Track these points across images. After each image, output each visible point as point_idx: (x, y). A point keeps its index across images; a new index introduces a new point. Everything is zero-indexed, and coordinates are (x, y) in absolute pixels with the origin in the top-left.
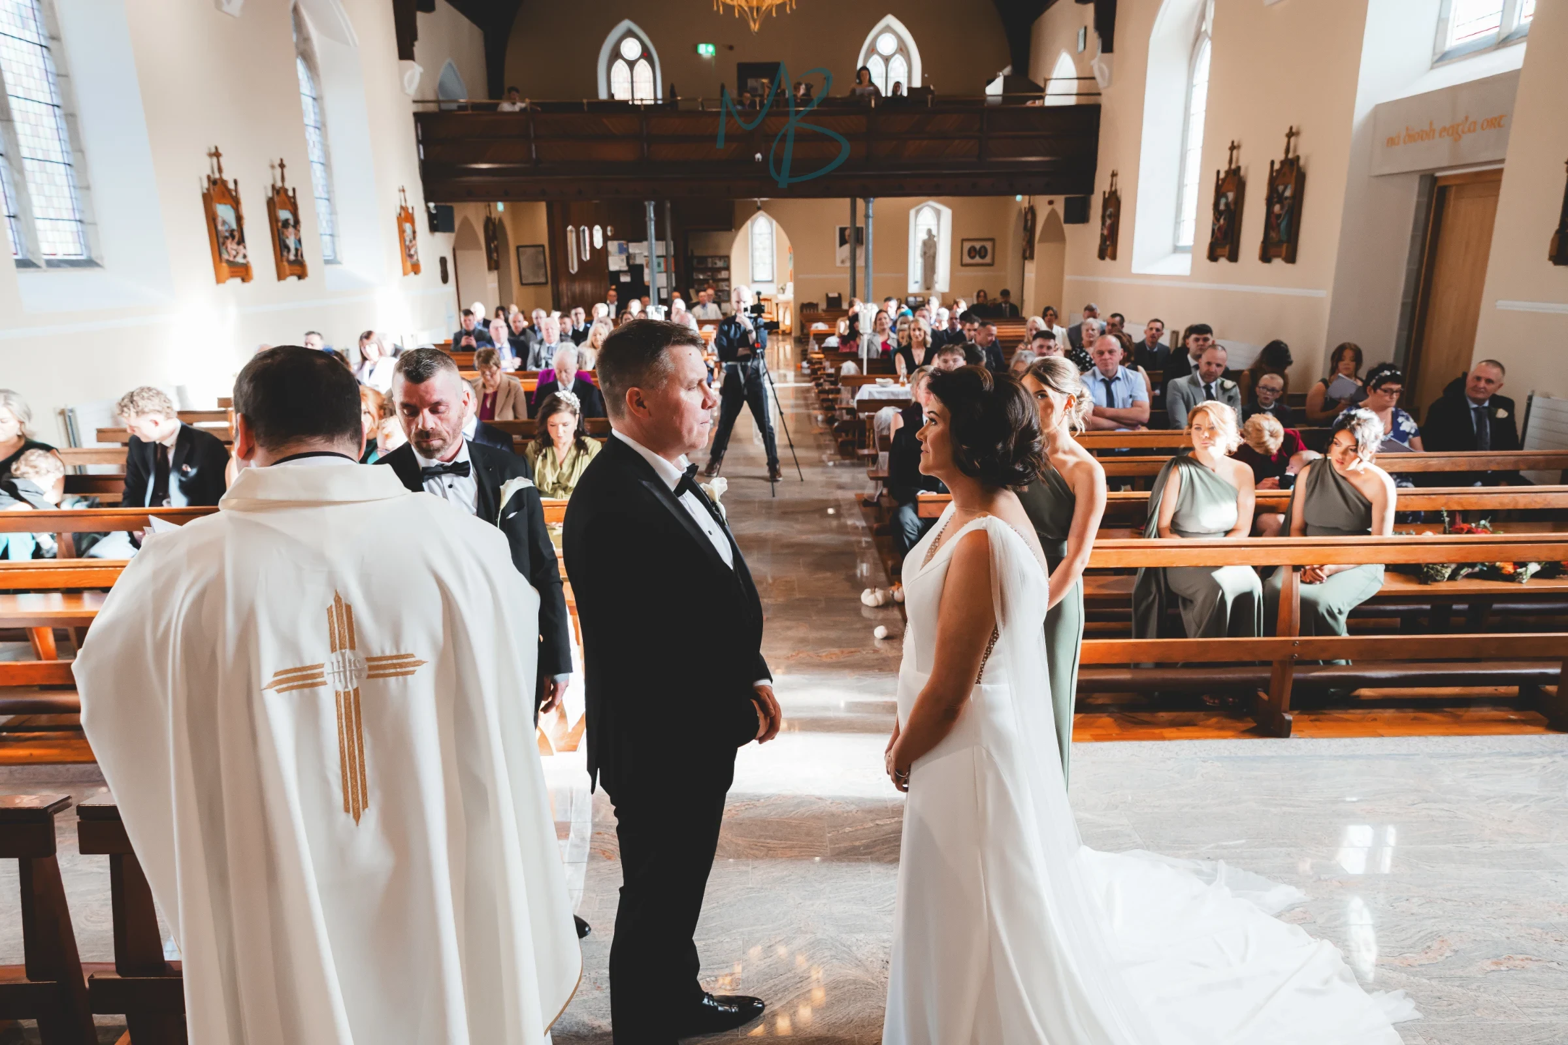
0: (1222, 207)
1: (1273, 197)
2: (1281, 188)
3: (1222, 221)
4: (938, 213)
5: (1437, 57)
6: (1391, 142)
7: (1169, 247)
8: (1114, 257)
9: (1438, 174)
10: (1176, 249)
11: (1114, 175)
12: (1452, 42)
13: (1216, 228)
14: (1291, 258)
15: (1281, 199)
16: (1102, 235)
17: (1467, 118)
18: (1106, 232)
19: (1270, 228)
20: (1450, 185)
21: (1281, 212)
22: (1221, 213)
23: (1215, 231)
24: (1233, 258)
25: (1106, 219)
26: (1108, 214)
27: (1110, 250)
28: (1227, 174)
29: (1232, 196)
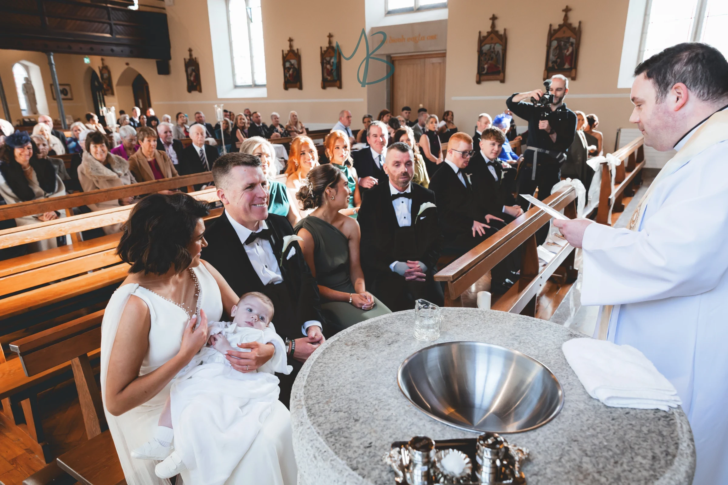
0: (288, 65)
1: (324, 62)
2: (328, 59)
3: (291, 72)
4: (27, 68)
5: (387, 12)
7: (232, 86)
8: (200, 91)
9: (392, 56)
11: (190, 50)
12: (391, 8)
13: (288, 75)
14: (340, 87)
15: (329, 62)
16: (188, 80)
17: (420, 35)
18: (192, 79)
19: (325, 75)
20: (395, 60)
21: (332, 68)
22: (289, 69)
23: (287, 76)
24: (301, 88)
25: (189, 71)
26: (190, 70)
27: (198, 87)
28: (289, 51)
29: (293, 61)
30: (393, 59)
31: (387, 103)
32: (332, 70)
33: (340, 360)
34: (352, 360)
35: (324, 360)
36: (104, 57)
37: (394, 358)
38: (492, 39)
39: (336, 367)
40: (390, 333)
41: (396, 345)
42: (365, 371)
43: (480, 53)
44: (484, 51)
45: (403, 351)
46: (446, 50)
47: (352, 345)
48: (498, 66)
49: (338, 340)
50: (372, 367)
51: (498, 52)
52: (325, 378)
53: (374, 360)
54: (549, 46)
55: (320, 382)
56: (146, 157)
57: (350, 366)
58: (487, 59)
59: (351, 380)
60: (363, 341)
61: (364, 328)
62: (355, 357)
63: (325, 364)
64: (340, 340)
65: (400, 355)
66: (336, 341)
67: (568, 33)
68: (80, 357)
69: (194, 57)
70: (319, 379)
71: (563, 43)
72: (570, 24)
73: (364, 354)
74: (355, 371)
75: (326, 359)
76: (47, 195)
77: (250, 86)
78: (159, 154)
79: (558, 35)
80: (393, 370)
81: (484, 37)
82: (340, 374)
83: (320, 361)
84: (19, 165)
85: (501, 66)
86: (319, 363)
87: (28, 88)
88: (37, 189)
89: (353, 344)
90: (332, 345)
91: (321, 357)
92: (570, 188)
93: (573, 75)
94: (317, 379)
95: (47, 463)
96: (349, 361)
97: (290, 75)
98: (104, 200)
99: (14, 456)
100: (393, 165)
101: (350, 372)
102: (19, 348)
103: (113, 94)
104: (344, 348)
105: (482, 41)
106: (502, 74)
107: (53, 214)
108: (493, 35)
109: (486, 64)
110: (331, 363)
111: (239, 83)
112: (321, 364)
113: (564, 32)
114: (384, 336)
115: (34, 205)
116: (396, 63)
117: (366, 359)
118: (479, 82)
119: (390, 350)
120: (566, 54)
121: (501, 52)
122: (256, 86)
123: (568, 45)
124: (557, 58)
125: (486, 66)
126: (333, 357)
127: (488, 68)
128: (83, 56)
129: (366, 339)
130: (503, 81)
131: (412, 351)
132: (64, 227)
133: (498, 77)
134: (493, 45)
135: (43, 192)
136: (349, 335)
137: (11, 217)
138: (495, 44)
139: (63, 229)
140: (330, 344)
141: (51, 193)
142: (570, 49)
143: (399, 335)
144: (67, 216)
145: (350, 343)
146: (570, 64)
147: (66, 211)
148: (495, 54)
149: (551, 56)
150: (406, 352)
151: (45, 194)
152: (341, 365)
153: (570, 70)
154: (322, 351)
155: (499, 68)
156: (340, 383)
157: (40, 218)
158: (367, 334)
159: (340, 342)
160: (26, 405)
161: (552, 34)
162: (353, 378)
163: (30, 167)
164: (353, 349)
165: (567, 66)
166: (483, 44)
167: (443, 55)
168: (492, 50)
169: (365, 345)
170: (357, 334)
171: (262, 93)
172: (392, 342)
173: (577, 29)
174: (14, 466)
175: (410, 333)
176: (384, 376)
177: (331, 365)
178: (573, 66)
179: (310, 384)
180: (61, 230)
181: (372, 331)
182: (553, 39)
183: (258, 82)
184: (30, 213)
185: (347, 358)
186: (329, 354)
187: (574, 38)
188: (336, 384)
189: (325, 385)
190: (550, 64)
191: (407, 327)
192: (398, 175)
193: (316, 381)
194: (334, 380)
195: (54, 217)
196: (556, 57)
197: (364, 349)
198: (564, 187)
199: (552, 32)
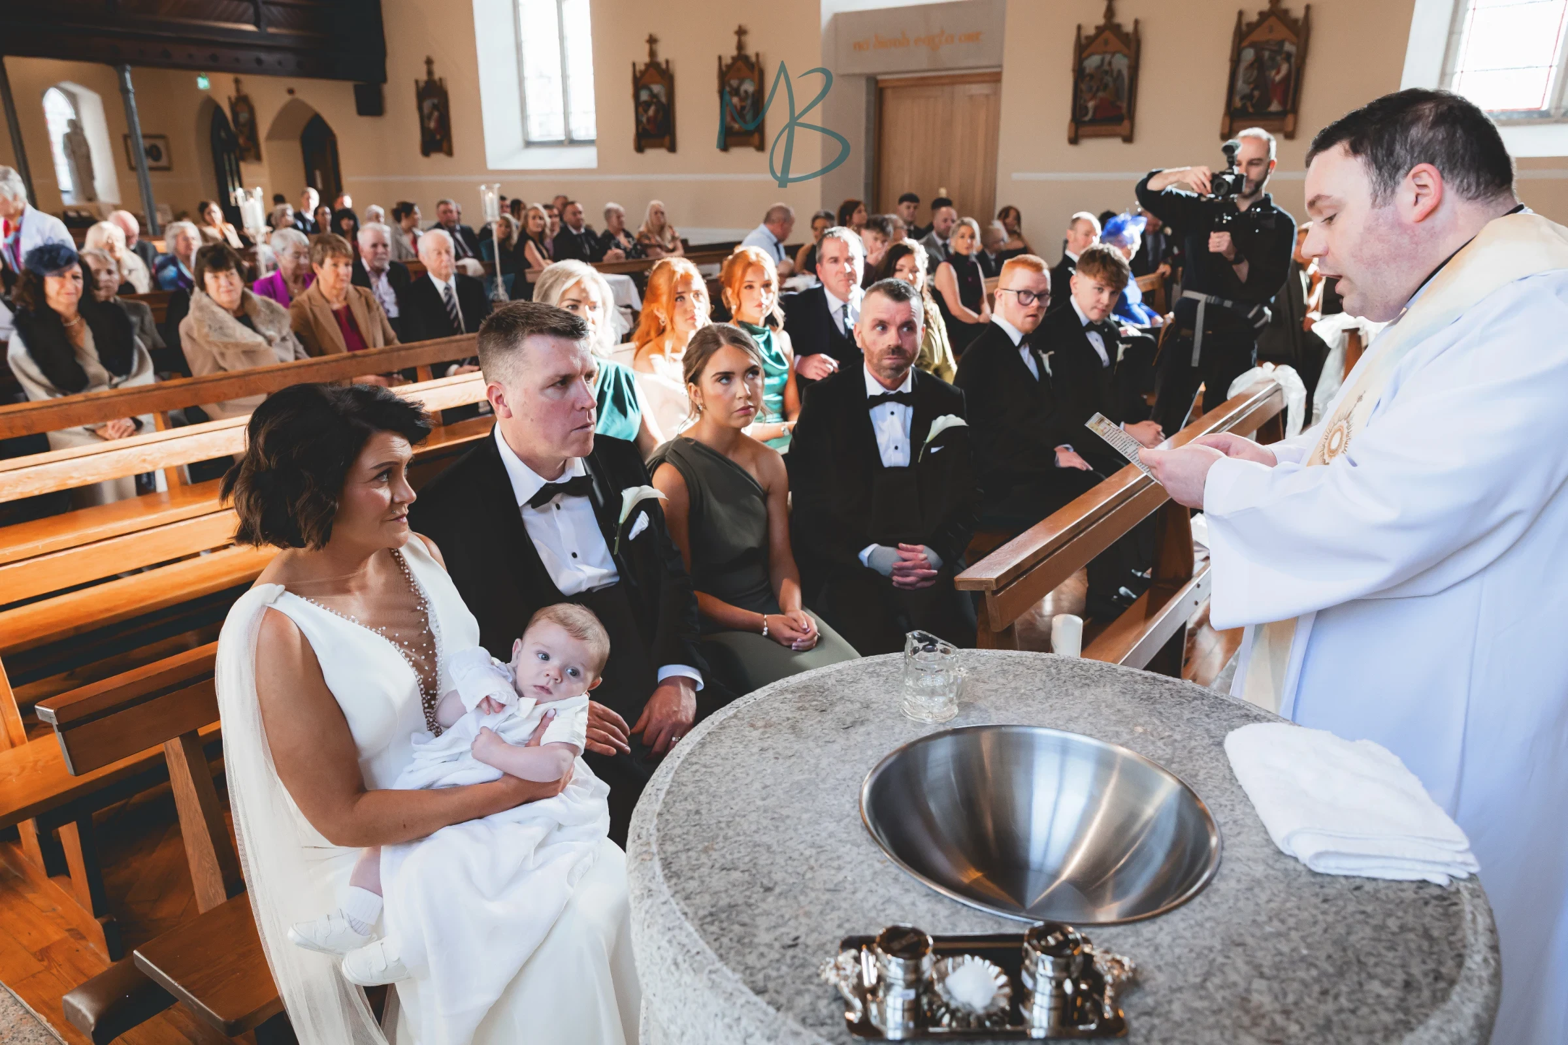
0: (644, 96)
2: (734, 83)
3: (651, 112)
4: (73, 99)
6: (858, 46)
7: (519, 141)
8: (450, 153)
9: (879, 77)
10: (529, 144)
11: (429, 62)
13: (644, 119)
14: (761, 147)
15: (736, 92)
16: (424, 128)
17: (942, 32)
18: (432, 125)
19: (728, 119)
20: (887, 88)
21: (743, 104)
22: (647, 105)
23: (642, 122)
24: (672, 148)
25: (426, 111)
26: (427, 105)
27: (445, 145)
28: (648, 66)
29: (657, 88)
30: (881, 85)
31: (866, 185)
32: (743, 108)
33: (738, 761)
34: (764, 759)
35: (703, 758)
36: (242, 77)
37: (857, 757)
38: (1106, 43)
39: (728, 774)
40: (848, 704)
41: (862, 729)
42: (791, 785)
43: (1079, 73)
44: (1088, 71)
45: (875, 742)
46: (1000, 66)
47: (765, 726)
48: (1119, 103)
49: (735, 716)
50: (806, 776)
51: (1120, 72)
52: (703, 798)
53: (813, 761)
54: (1235, 61)
55: (691, 806)
56: (328, 301)
57: (759, 772)
58: (1094, 89)
59: (759, 803)
60: (788, 719)
61: (793, 692)
62: (770, 754)
63: (705, 766)
64: (740, 715)
65: (870, 753)
66: (731, 718)
67: (1281, 32)
68: (182, 737)
69: (437, 76)
70: (690, 799)
71: (1267, 54)
72: (1286, 12)
73: (791, 748)
74: (768, 784)
75: (707, 757)
76: (116, 380)
77: (559, 144)
78: (358, 295)
79: (1255, 36)
80: (851, 783)
81: (1087, 38)
82: (736, 789)
83: (694, 760)
84: (56, 316)
85: (1124, 105)
86: (692, 764)
87: (76, 142)
88: (94, 366)
89: (767, 725)
90: (722, 727)
91: (697, 753)
92: (1271, 385)
93: (1290, 128)
94: (686, 799)
95: (113, 960)
96: (758, 761)
97: (649, 119)
98: (237, 396)
99: (45, 944)
100: (874, 327)
101: (757, 785)
102: (56, 713)
103: (258, 158)
104: (747, 733)
105: (1083, 47)
106: (1126, 123)
107: (128, 424)
108: (1107, 34)
109: (1091, 99)
110: (718, 765)
111: (535, 136)
112: (695, 767)
113: (1271, 30)
114: (837, 709)
115: (88, 403)
116: (889, 94)
117: (793, 759)
118: (1074, 140)
119: (848, 739)
120: (1273, 80)
121: (1125, 72)
122: (571, 142)
123: (1279, 58)
124: (1253, 89)
125: (1091, 104)
126: (723, 751)
127: (1096, 108)
128: (194, 73)
129: (797, 715)
130: (1128, 139)
131: (896, 743)
132: (150, 455)
133: (1118, 129)
134: (1108, 57)
135: (106, 374)
136: (759, 705)
137: (38, 430)
138: (1113, 54)
139: (149, 458)
140: (717, 723)
141: (124, 377)
142: (1284, 68)
143: (868, 707)
144: (158, 430)
145: (760, 723)
146: (1283, 103)
147: (155, 419)
148: (1112, 76)
149: (1240, 84)
150: (881, 745)
151: (111, 379)
152: (738, 770)
153: (1282, 115)
154: (699, 738)
155: (1120, 108)
156: (736, 808)
157: (100, 432)
158: (800, 704)
159: (739, 719)
160: (69, 835)
161: (1243, 33)
162: (764, 799)
163: (79, 318)
164: (766, 736)
165: (1275, 107)
166: (1084, 55)
167: (995, 78)
168: (1106, 67)
169: (793, 727)
170: (776, 705)
171: (586, 158)
172: (853, 724)
173: (1300, 23)
174: (45, 963)
175: (893, 705)
176: (831, 797)
177: (717, 770)
178: (1289, 107)
179: (671, 810)
180: (144, 461)
181: (809, 698)
182: (1245, 43)
183: (579, 135)
184: (79, 422)
185: (752, 754)
186: (714, 747)
187: (1293, 43)
188: (726, 812)
189: (703, 812)
190: (1238, 103)
191: (887, 692)
192: (881, 351)
193: (683, 803)
194: (722, 801)
195: (130, 430)
196: (1252, 86)
197: (792, 737)
198: (1257, 383)
199: (1244, 28)
